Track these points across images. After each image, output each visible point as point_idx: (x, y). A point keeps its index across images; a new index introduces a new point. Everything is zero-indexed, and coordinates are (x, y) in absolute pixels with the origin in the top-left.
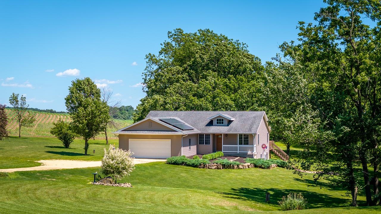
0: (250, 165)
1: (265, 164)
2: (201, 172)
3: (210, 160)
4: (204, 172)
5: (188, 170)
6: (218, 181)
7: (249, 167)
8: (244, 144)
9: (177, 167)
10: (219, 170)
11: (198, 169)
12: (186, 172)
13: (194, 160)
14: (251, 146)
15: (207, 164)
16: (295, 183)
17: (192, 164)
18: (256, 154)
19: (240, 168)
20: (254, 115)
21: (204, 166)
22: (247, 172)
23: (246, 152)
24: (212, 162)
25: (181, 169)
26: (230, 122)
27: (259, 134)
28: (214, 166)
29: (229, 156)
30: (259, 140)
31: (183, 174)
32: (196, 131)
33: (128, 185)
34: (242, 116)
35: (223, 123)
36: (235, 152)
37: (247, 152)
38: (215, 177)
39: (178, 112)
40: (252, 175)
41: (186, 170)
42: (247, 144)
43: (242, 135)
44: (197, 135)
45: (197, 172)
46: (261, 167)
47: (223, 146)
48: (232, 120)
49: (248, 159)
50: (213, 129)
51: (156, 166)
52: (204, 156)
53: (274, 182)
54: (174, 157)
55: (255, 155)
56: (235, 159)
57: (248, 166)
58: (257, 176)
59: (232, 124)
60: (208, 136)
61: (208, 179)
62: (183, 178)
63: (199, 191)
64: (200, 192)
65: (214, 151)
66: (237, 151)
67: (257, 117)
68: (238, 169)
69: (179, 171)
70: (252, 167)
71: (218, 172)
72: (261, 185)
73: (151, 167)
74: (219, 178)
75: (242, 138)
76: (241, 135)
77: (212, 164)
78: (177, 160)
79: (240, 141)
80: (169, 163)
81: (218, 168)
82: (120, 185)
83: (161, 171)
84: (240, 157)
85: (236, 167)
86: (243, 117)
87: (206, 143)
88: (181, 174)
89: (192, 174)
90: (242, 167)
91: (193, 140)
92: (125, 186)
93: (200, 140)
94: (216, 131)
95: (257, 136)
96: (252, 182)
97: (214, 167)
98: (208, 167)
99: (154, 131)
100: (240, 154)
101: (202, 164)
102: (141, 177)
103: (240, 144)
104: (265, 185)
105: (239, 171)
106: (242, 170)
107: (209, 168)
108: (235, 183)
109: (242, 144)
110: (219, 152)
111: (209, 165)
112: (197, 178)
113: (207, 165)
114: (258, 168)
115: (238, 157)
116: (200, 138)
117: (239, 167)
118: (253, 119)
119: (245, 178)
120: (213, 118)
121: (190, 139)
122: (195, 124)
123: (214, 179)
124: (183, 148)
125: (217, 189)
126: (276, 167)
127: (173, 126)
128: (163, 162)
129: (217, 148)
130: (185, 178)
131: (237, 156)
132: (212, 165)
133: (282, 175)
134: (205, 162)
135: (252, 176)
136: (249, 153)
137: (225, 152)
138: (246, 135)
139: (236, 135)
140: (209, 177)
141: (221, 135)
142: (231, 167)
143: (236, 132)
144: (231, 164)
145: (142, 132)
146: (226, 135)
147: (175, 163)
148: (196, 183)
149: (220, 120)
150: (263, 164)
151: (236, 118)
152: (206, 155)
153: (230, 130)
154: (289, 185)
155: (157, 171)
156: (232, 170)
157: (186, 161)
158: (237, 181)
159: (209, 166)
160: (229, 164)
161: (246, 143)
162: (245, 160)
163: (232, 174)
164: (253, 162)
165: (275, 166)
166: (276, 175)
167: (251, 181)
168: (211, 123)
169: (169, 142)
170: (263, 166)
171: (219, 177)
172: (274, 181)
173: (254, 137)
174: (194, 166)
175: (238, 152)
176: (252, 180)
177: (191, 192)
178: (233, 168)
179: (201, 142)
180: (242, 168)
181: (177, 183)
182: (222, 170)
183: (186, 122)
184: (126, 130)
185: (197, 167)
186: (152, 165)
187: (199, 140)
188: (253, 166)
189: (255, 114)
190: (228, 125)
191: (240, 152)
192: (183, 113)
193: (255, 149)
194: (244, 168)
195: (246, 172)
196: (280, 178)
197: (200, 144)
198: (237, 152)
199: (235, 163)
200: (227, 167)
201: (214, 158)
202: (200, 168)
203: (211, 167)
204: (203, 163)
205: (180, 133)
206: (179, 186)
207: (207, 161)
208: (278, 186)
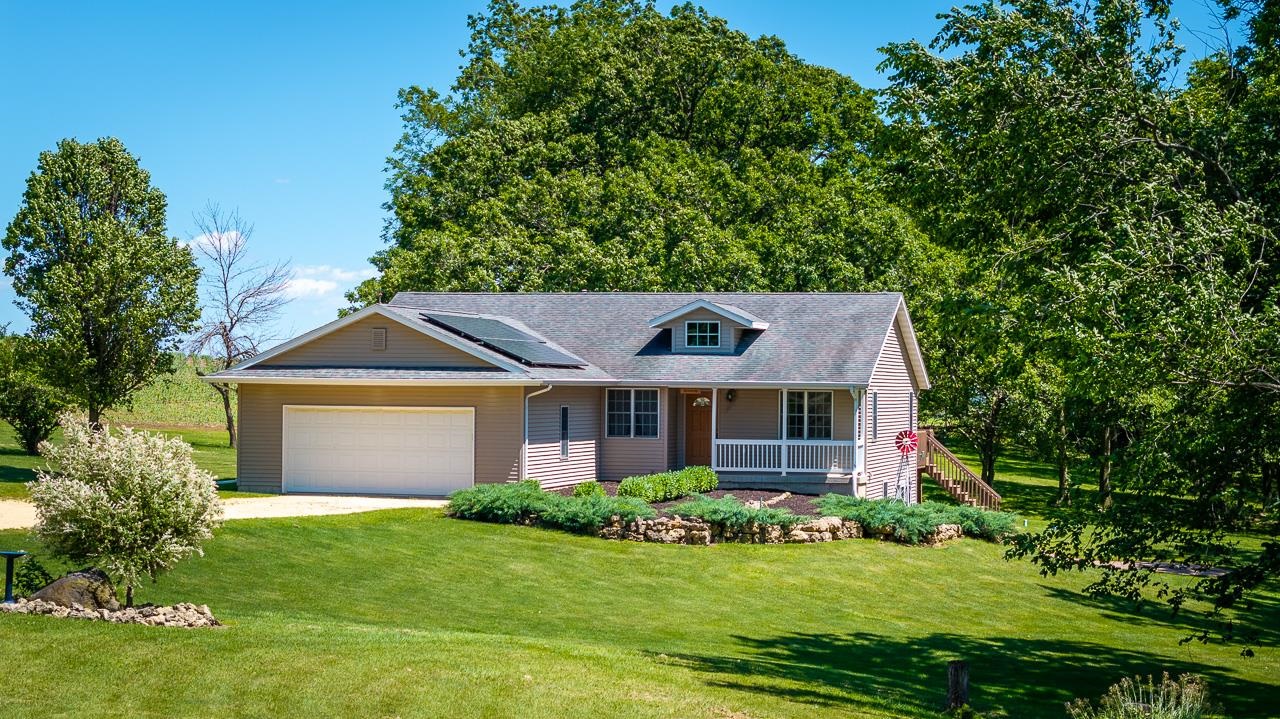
0: (843, 525)
1: (911, 520)
2: (611, 554)
3: (653, 502)
4: (622, 556)
5: (546, 546)
6: (691, 599)
7: (835, 537)
8: (811, 436)
9: (494, 533)
10: (696, 549)
11: (597, 541)
12: (535, 553)
13: (579, 501)
14: (842, 444)
15: (641, 521)
16: (1057, 612)
17: (568, 519)
18: (864, 479)
19: (795, 541)
20: (853, 309)
21: (627, 529)
22: (830, 560)
23: (819, 470)
24: (666, 510)
25: (514, 540)
26: (748, 336)
27: (875, 390)
28: (673, 526)
29: (743, 489)
30: (875, 418)
31: (517, 567)
32: (593, 375)
33: (193, 615)
34: (800, 311)
35: (714, 341)
36: (772, 470)
37: (823, 471)
38: (676, 582)
39: (521, 298)
40: (855, 574)
41: (534, 548)
42: (828, 436)
43: (800, 395)
44: (596, 391)
45: (591, 556)
46: (889, 537)
47: (715, 442)
48: (756, 325)
49: (832, 497)
50: (672, 368)
51: (396, 527)
52: (627, 482)
53: (958, 605)
54: (486, 486)
55: (859, 485)
56: (770, 502)
57: (834, 531)
58: (875, 575)
59: (755, 348)
60: (647, 398)
61: (640, 589)
62: (518, 585)
63: (586, 649)
64: (589, 658)
65: (675, 465)
66: (779, 467)
67: (870, 315)
68: (786, 542)
69: (501, 551)
70: (850, 537)
71: (692, 556)
72: (899, 618)
73: (370, 529)
74: (693, 587)
75: (801, 409)
76: (796, 397)
77: (664, 520)
78: (498, 499)
79: (791, 421)
80: (460, 515)
81: (691, 540)
82: (145, 616)
83: (413, 548)
84: (792, 493)
85: (775, 534)
86: (805, 319)
87: (638, 432)
88: (512, 567)
89: (565, 565)
90: (805, 535)
91: (580, 415)
92: (172, 623)
93: (611, 418)
94: (686, 376)
95: (867, 402)
96: (853, 607)
97: (674, 534)
98: (645, 535)
99: (398, 368)
100: (793, 479)
101: (615, 518)
102: (300, 574)
103: (791, 435)
104: (918, 620)
105: (789, 551)
106: (803, 551)
107: (648, 539)
108: (772, 611)
109: (800, 435)
110: (696, 469)
111: (650, 522)
112: (587, 583)
113: (637, 526)
114: (877, 538)
115: (784, 492)
116: (611, 408)
117: (793, 533)
118: (852, 325)
119: (820, 585)
120: (671, 321)
121: (565, 411)
122: (590, 347)
123: (671, 589)
124: (528, 450)
125: (682, 637)
126: (959, 536)
127: (487, 345)
128: (434, 509)
129: (688, 451)
130: (529, 583)
131: (777, 487)
132: (662, 524)
133: (993, 574)
134: (628, 508)
135: (855, 577)
136: (835, 473)
137: (725, 469)
138: (819, 394)
139: (774, 393)
140: (645, 580)
141: (707, 393)
142: (753, 534)
143: (775, 378)
144: (750, 521)
145: (342, 371)
146: (730, 395)
147: (487, 515)
148: (581, 608)
149: (703, 327)
150: (899, 521)
151: (774, 321)
152: (638, 480)
153: (748, 371)
154: (1033, 618)
155: (390, 548)
156: (758, 546)
157: (539, 505)
158: (784, 598)
159: (648, 527)
160: (745, 520)
161: (821, 430)
162: (818, 505)
163: (760, 564)
164: (853, 512)
165: (952, 532)
166: (964, 575)
167: (849, 600)
168: (661, 344)
169: (465, 417)
170: (901, 532)
171: (693, 579)
172: (958, 599)
173: (856, 404)
174: (580, 528)
175: (784, 470)
176: (854, 593)
177: (535, 653)
178: (763, 541)
179: (617, 428)
180: (803, 541)
181: (481, 607)
182: (712, 550)
183: (551, 339)
184: (269, 364)
185: (593, 534)
186: (375, 525)
187: (610, 415)
188: (854, 531)
189: (856, 305)
190: (738, 352)
191: (791, 470)
192: (540, 302)
193: (859, 455)
194: (813, 541)
195: (825, 556)
196: (984, 586)
197: (611, 432)
198: (777, 470)
199: (772, 517)
200: (735, 536)
201: (675, 493)
202: (604, 536)
203: (659, 531)
204: (623, 516)
205: (517, 377)
206: (491, 622)
207: (637, 505)
208: (981, 624)
